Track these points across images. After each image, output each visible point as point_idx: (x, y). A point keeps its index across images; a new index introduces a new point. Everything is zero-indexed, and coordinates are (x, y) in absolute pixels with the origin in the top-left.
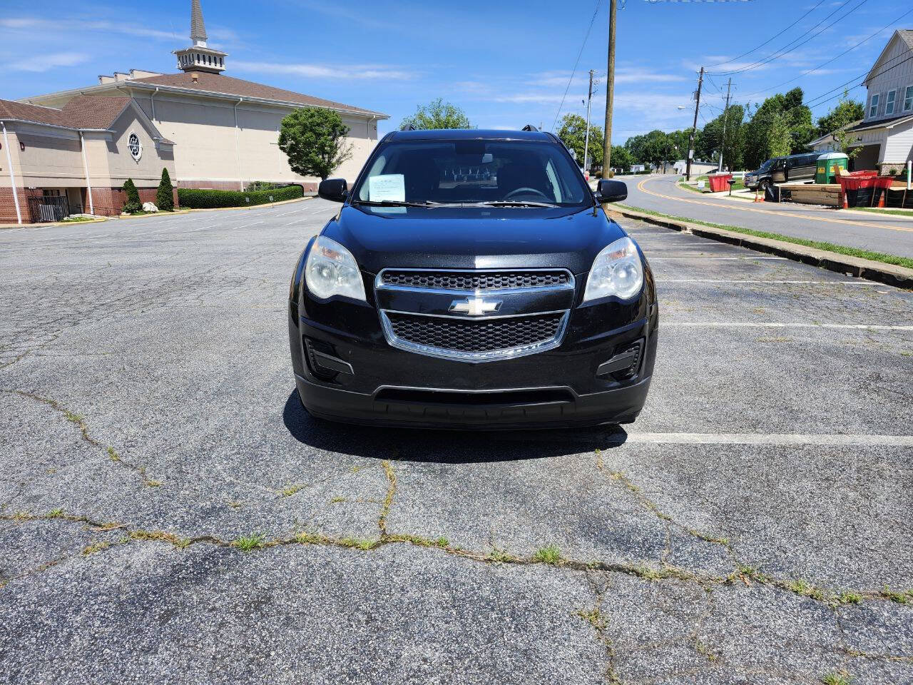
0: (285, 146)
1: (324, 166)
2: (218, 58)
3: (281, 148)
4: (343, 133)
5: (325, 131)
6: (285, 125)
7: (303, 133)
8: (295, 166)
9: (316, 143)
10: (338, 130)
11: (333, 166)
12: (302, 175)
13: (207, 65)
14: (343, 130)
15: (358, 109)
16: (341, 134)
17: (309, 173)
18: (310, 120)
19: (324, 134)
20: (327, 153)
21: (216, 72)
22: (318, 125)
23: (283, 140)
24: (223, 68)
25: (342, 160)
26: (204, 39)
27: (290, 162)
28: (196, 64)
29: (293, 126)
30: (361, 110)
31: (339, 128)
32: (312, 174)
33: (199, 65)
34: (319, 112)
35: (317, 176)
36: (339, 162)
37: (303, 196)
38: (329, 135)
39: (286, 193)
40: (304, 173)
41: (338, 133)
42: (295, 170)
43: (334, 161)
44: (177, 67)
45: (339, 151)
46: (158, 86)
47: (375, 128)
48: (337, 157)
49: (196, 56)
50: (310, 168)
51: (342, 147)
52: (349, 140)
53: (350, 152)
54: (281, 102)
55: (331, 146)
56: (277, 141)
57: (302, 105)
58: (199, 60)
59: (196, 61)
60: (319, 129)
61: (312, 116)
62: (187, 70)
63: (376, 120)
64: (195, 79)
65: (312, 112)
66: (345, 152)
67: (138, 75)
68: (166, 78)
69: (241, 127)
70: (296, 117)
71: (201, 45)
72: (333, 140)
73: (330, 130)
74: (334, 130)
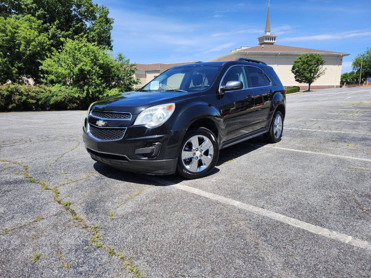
0: (294, 71)
1: (310, 79)
2: (274, 38)
3: (292, 72)
4: (322, 64)
5: (313, 63)
6: (295, 62)
7: (302, 65)
8: (297, 79)
9: (308, 68)
10: (319, 62)
11: (314, 78)
12: (299, 82)
13: (269, 41)
14: (322, 62)
15: (333, 52)
16: (321, 64)
17: (303, 82)
18: (307, 59)
19: (312, 65)
20: (313, 73)
21: (272, 44)
22: (310, 61)
23: (293, 68)
24: (275, 42)
25: (320, 75)
26: (269, 31)
27: (295, 77)
28: (265, 41)
29: (298, 62)
30: (335, 52)
31: (320, 61)
32: (305, 82)
33: (266, 42)
34: (311, 55)
35: (307, 83)
36: (318, 76)
37: (299, 91)
38: (315, 65)
39: (291, 90)
40: (300, 82)
41: (319, 64)
42: (297, 80)
43: (315, 76)
44: (258, 43)
45: (319, 72)
46: (248, 52)
47: (341, 60)
48: (318, 74)
49: (265, 39)
50: (303, 80)
51: (320, 70)
52: (324, 67)
53: (324, 72)
54: (296, 52)
55: (315, 70)
56: (291, 69)
57: (305, 53)
58: (266, 40)
59: (265, 40)
60: (310, 63)
61: (308, 57)
62: (261, 44)
63: (342, 56)
64: (263, 47)
65: (308, 55)
66: (321, 72)
67: (243, 48)
68: (253, 48)
69: (278, 64)
70: (300, 59)
71: (268, 34)
72: (316, 67)
73: (316, 63)
74: (317, 62)
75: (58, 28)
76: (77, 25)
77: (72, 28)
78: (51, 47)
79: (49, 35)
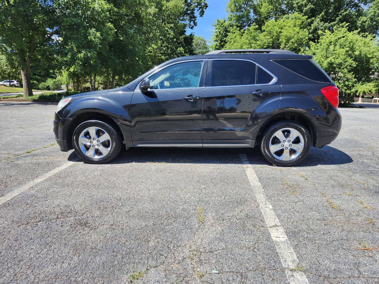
75: (321, 21)
76: (345, 13)
77: (339, 17)
78: (309, 41)
79: (311, 29)
